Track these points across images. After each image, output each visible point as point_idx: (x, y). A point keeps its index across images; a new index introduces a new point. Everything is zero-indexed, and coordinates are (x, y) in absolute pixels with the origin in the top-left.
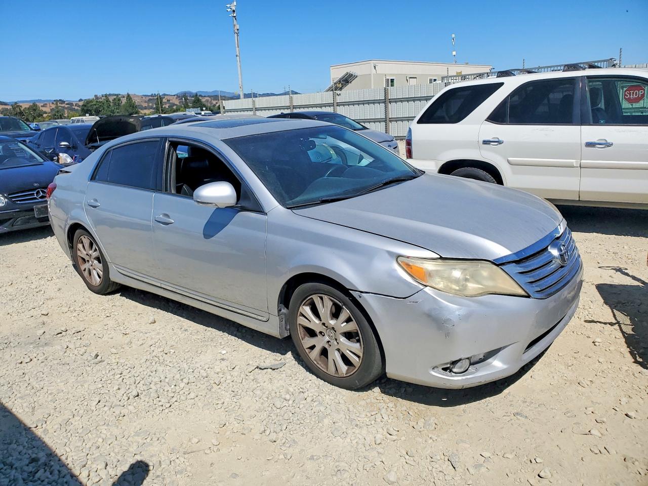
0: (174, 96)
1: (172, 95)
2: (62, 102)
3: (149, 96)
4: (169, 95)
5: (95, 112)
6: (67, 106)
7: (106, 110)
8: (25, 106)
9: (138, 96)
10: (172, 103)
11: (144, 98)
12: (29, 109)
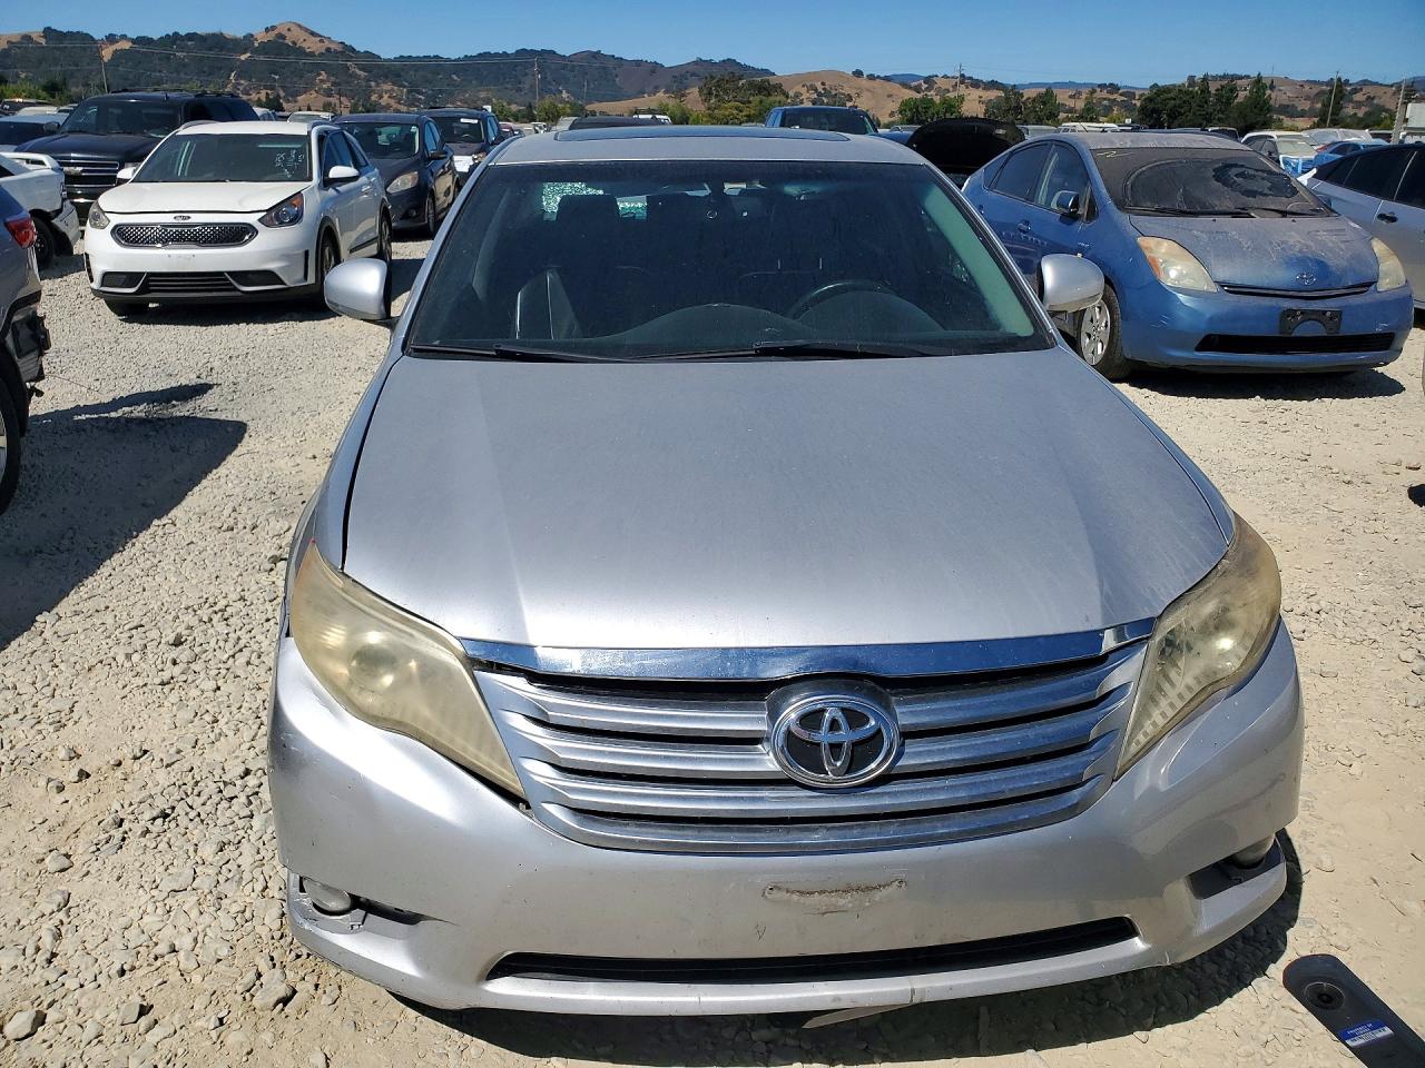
0: (1392, 86)
1: (1386, 83)
2: (1113, 88)
3: (1322, 83)
4: (1376, 84)
5: (1168, 115)
6: (1120, 99)
7: (1194, 113)
8: (1029, 94)
9: (1293, 83)
10: (1377, 105)
11: (1307, 88)
12: (1034, 100)
